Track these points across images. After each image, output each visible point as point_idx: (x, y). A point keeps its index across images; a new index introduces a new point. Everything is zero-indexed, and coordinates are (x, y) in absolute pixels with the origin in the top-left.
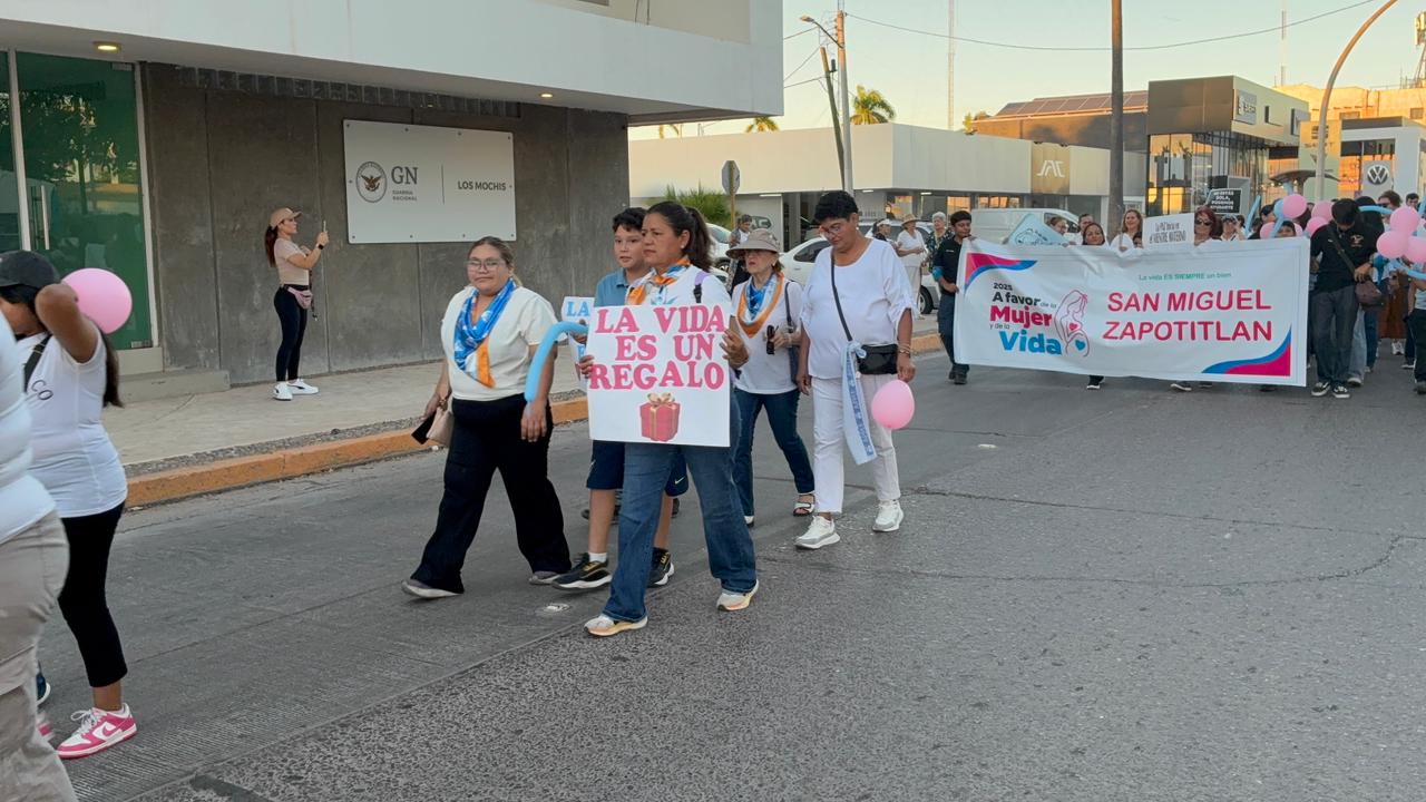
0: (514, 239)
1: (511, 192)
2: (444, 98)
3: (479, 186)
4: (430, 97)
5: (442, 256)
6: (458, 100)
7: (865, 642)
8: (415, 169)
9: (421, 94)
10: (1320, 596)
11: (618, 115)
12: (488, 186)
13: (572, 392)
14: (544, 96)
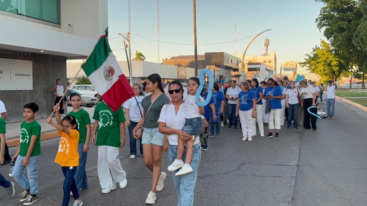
0: (32, 89)
1: (31, 77)
2: (12, 51)
3: (22, 75)
4: (7, 51)
5: (10, 94)
6: (16, 52)
7: (108, 198)
8: (2, 70)
9: (4, 50)
10: (222, 178)
11: (64, 57)
12: (24, 75)
13: (45, 132)
14: (41, 51)
